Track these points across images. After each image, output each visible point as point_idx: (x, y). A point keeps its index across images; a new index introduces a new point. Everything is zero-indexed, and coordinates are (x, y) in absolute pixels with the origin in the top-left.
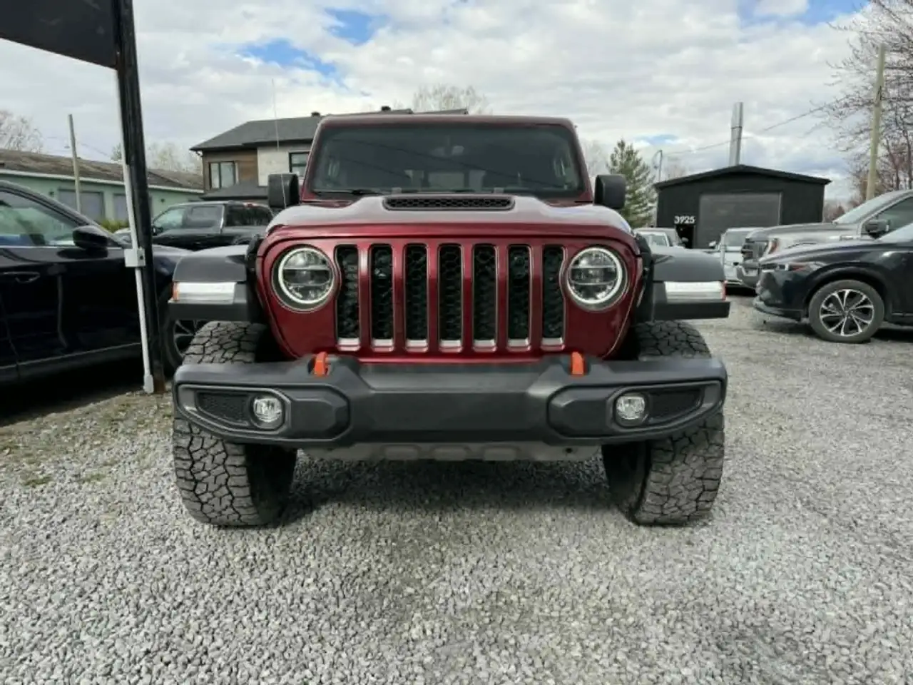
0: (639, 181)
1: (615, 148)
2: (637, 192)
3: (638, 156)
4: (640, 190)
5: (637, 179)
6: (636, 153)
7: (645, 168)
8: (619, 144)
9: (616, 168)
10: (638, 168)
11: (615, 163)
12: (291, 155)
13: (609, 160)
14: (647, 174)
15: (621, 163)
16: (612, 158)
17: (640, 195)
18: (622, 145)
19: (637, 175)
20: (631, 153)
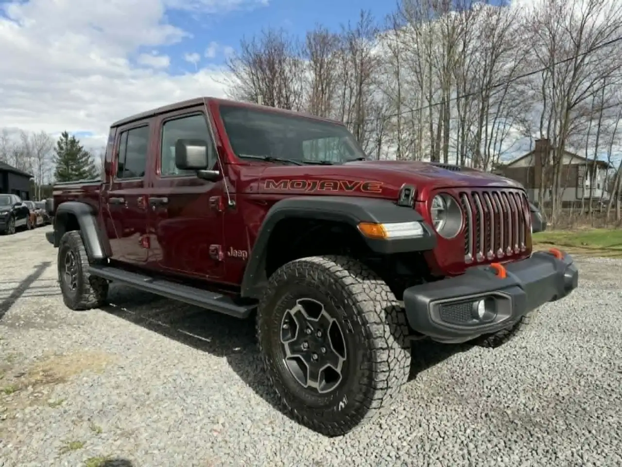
0: (82, 162)
1: (60, 137)
2: (82, 170)
3: (80, 145)
4: (84, 169)
5: (80, 161)
6: (78, 142)
7: (86, 154)
8: (63, 135)
9: (62, 152)
10: (81, 153)
11: (61, 148)
13: (56, 146)
14: (88, 158)
15: (66, 148)
16: (59, 143)
17: (85, 172)
18: (66, 135)
19: (81, 158)
20: (73, 142)
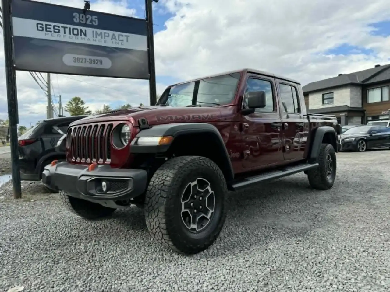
12: (323, 95)
